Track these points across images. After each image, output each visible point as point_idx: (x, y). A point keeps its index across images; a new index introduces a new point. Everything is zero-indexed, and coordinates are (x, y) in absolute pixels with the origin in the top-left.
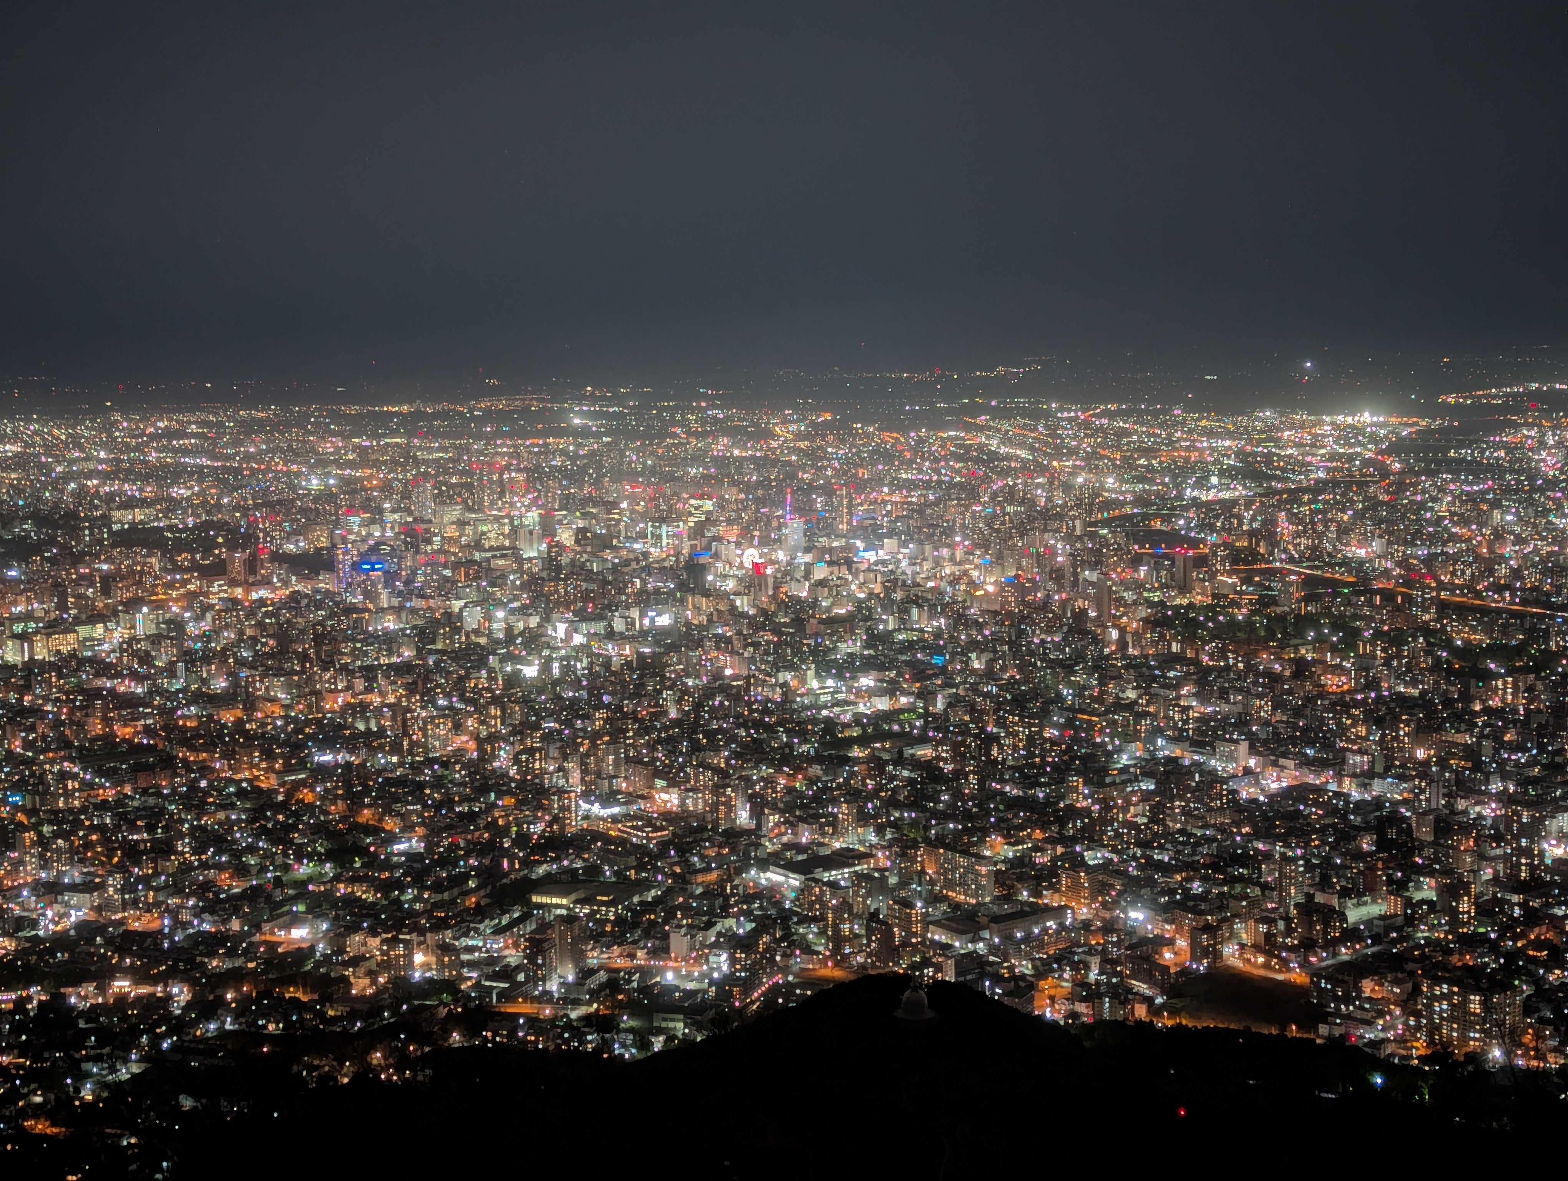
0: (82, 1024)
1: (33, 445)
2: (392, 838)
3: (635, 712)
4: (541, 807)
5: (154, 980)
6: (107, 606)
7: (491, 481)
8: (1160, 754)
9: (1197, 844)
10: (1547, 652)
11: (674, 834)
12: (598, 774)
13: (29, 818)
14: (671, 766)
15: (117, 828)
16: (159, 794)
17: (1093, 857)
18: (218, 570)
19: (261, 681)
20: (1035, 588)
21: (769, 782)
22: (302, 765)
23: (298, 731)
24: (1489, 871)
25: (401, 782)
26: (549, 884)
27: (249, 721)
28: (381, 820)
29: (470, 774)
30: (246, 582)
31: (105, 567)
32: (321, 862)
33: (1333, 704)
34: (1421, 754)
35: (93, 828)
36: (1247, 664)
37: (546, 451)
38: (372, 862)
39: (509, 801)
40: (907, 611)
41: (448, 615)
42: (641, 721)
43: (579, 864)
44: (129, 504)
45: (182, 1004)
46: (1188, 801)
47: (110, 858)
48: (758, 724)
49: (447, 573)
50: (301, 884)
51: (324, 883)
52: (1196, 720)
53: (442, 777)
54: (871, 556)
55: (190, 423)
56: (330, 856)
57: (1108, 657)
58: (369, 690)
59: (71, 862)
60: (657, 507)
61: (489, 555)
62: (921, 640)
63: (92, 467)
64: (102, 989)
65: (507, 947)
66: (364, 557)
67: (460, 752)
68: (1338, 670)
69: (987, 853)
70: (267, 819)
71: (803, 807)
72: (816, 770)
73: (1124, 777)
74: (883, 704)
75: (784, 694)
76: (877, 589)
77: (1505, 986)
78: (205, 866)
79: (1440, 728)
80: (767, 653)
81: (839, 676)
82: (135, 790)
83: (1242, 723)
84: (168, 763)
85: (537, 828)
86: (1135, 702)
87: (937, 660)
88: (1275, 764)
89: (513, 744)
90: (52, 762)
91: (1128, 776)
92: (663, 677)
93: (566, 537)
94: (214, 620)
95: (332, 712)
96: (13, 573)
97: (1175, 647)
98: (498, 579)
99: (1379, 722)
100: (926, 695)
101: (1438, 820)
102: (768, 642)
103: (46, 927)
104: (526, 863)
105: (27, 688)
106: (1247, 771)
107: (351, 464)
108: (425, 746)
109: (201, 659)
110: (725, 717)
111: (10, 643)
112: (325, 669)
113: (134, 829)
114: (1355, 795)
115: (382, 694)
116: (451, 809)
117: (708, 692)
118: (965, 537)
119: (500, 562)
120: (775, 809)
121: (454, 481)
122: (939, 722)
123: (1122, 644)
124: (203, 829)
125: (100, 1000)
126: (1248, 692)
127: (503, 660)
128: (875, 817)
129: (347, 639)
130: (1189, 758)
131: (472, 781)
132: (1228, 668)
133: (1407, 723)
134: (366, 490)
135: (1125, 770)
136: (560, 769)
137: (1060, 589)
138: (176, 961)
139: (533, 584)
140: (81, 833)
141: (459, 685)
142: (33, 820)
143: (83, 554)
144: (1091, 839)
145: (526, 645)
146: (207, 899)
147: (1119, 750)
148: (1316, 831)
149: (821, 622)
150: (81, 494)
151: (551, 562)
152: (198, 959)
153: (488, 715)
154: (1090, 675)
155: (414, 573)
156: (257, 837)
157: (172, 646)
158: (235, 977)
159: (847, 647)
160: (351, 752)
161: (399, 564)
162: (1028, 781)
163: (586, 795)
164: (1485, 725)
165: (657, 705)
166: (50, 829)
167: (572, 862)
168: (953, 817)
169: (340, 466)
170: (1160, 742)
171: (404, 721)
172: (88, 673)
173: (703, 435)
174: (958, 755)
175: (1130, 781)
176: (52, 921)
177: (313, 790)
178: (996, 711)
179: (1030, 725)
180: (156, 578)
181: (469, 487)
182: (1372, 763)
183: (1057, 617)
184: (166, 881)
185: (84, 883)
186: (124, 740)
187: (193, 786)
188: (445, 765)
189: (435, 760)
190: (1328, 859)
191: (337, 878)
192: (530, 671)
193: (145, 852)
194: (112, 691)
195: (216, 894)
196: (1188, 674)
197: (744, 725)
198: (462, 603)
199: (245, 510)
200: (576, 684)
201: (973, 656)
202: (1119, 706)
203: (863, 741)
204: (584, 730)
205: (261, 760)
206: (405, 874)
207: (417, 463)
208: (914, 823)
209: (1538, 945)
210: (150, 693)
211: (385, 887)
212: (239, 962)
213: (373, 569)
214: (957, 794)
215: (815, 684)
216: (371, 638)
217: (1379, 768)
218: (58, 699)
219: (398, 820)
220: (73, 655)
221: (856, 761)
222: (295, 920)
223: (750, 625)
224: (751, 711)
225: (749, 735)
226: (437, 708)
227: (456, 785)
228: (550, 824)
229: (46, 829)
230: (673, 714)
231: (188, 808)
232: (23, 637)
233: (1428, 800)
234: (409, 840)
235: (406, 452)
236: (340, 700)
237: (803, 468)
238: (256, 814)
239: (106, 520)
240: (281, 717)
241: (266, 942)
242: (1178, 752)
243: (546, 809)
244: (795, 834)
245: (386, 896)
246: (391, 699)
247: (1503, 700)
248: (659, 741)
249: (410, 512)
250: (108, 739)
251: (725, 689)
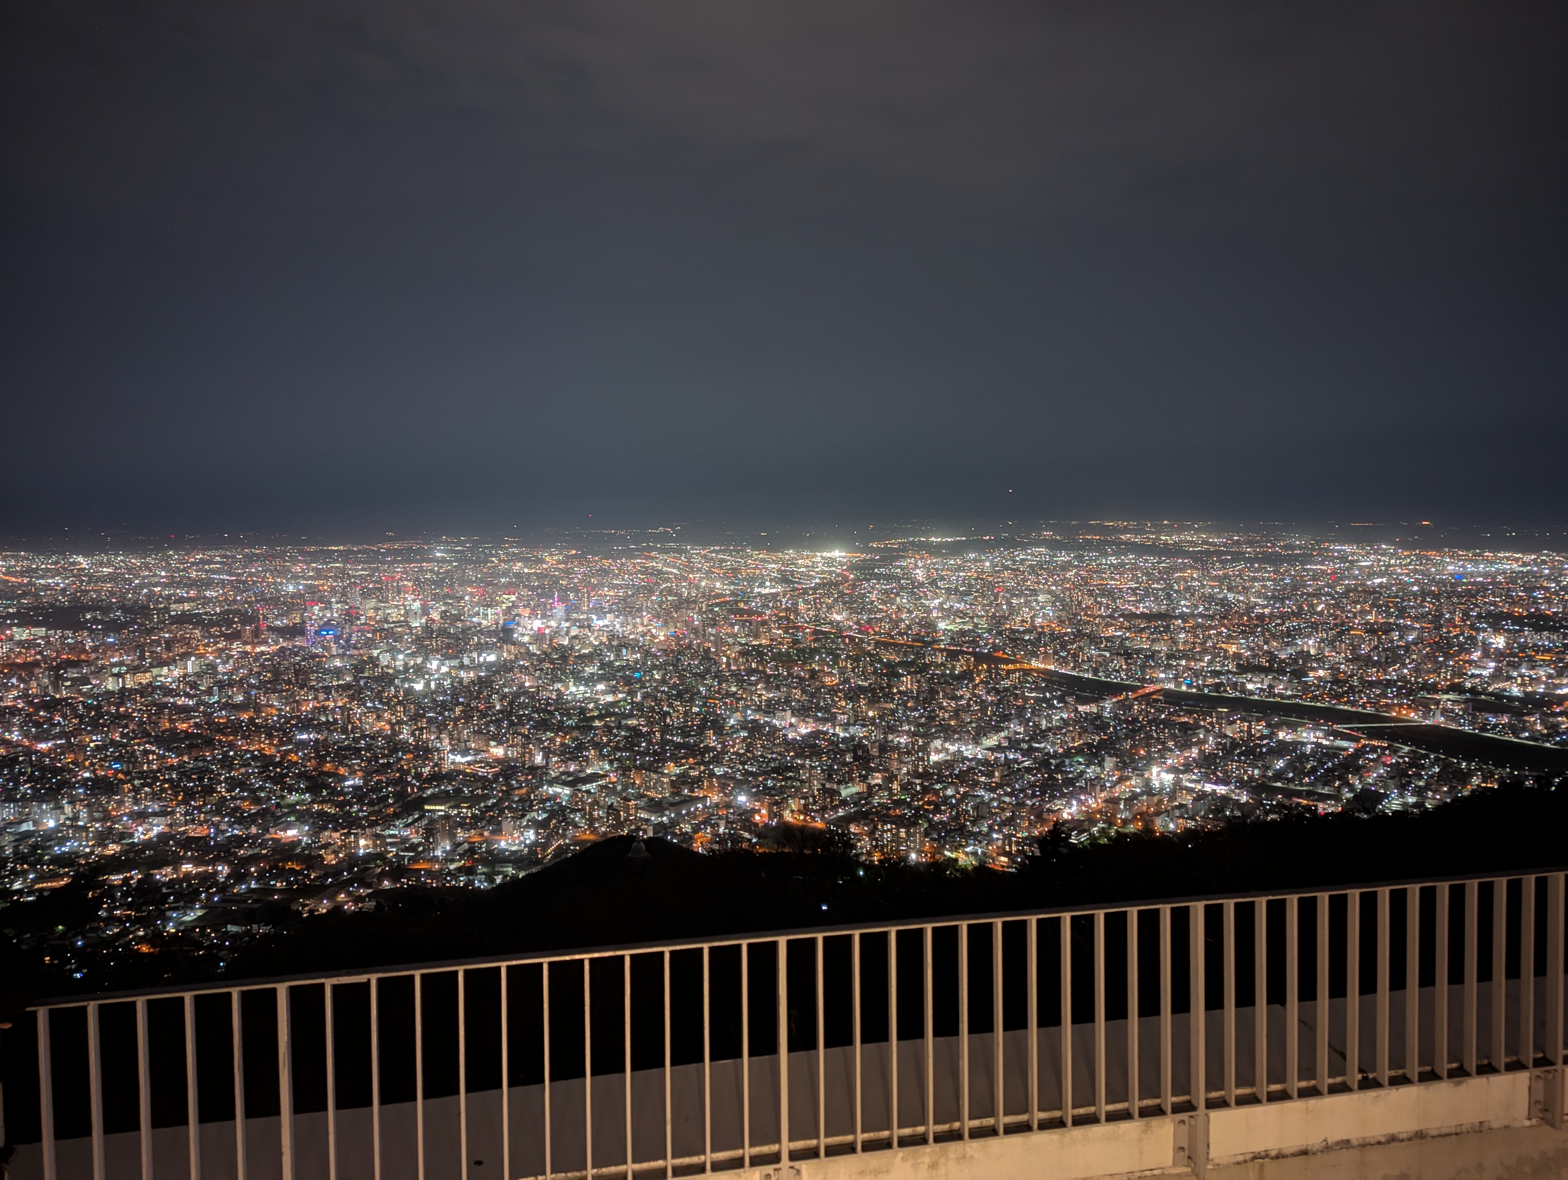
0: (164, 890)
1: (120, 568)
2: (345, 779)
3: (477, 707)
4: (427, 758)
5: (207, 863)
6: (169, 657)
7: (392, 586)
8: (749, 718)
9: (769, 762)
10: (925, 663)
11: (502, 770)
12: (459, 740)
13: (126, 776)
14: (499, 734)
15: (180, 780)
16: (205, 760)
17: (719, 771)
18: (236, 636)
19: (264, 696)
20: (685, 638)
21: (552, 740)
22: (290, 741)
23: (286, 723)
24: (905, 769)
25: (348, 748)
26: (433, 799)
27: (258, 718)
28: (337, 769)
29: (387, 743)
30: (253, 642)
31: (167, 635)
32: (304, 793)
33: (830, 691)
34: (871, 714)
35: (165, 781)
36: (788, 672)
37: (422, 570)
38: (333, 792)
39: (409, 756)
40: (620, 651)
41: (371, 658)
42: (481, 711)
43: (450, 788)
44: (181, 600)
45: (225, 875)
46: (763, 741)
47: (177, 797)
48: (545, 711)
49: (369, 635)
50: (293, 806)
51: (305, 805)
52: (765, 701)
53: (372, 744)
54: (601, 623)
55: (215, 556)
56: (308, 790)
57: (721, 671)
58: (327, 699)
59: (152, 800)
60: (485, 599)
61: (392, 625)
62: (628, 665)
63: (156, 580)
64: (176, 870)
65: (412, 833)
66: (321, 628)
67: (379, 733)
68: (830, 674)
69: (666, 771)
70: (271, 771)
71: (570, 752)
72: (576, 734)
73: (733, 730)
74: (610, 698)
75: (557, 695)
76: (604, 639)
77: (915, 824)
78: (233, 798)
79: (879, 702)
80: (548, 674)
81: (587, 685)
82: (190, 759)
83: (787, 701)
84: (209, 743)
85: (426, 770)
86: (736, 693)
87: (637, 675)
88: (804, 721)
89: (410, 725)
90: (139, 745)
91: (734, 730)
92: (492, 688)
93: (436, 616)
94: (234, 663)
95: (306, 711)
96: (111, 640)
97: (754, 665)
98: (399, 638)
99: (851, 699)
100: (631, 693)
101: (880, 745)
102: (548, 668)
103: (139, 837)
104: (421, 789)
105: (122, 703)
106: (791, 725)
107: (311, 578)
108: (360, 728)
109: (227, 685)
110: (526, 708)
111: (110, 679)
112: (302, 688)
113: (190, 780)
114: (842, 735)
115: (335, 701)
116: (377, 762)
117: (516, 695)
118: (648, 613)
119: (399, 629)
120: (555, 754)
121: (371, 586)
122: (639, 706)
123: (728, 664)
124: (232, 778)
125: (175, 876)
126: (790, 686)
127: (404, 681)
128: (608, 756)
129: (313, 672)
130: (762, 719)
131: (388, 747)
132: (779, 674)
133: (864, 699)
134: (320, 591)
135: (732, 727)
136: (438, 738)
137: (697, 638)
138: (219, 852)
139: (418, 640)
140: (158, 784)
141: (379, 696)
142: (128, 778)
143: (153, 628)
144: (717, 762)
145: (415, 673)
146: (235, 817)
147: (729, 717)
148: (824, 753)
149: (576, 657)
150: (150, 596)
151: (427, 629)
152: (233, 850)
153: (396, 711)
154: (714, 680)
155: (350, 636)
156: (265, 781)
157: (210, 678)
158: (254, 859)
159: (590, 670)
160: (318, 733)
161: (342, 631)
162: (685, 734)
163: (452, 751)
164: (899, 699)
165: (489, 703)
166: (139, 782)
167: (446, 787)
168: (648, 754)
169: (305, 579)
170: (749, 712)
171: (349, 715)
172: (159, 695)
173: (508, 561)
174: (650, 723)
175: (735, 732)
176: (142, 833)
177: (297, 754)
178: (668, 700)
179: (686, 706)
180: (199, 641)
181: (380, 589)
182: (849, 719)
183: (696, 652)
184: (211, 808)
185: (161, 811)
186: (182, 731)
187: (225, 755)
188: (373, 738)
189: (367, 736)
190: (831, 766)
191: (313, 802)
192: (419, 687)
193: (198, 792)
194: (174, 704)
195: (242, 814)
196: (761, 678)
197: (537, 712)
198: (379, 651)
199: (250, 604)
200: (444, 693)
201: (655, 672)
202: (728, 695)
203: (600, 717)
204: (450, 717)
205: (266, 739)
206: (352, 798)
207: (349, 577)
208: (628, 758)
209: (929, 803)
210: (198, 704)
211: (341, 805)
212: (256, 851)
213: (328, 634)
214: (650, 743)
215: (573, 689)
216: (326, 672)
217: (852, 721)
218: (141, 710)
219: (347, 769)
220: (150, 685)
221: (597, 728)
222: (289, 826)
223: (538, 660)
224: (540, 704)
225: (540, 716)
226: (367, 708)
227: (380, 749)
228: (433, 767)
229: (136, 782)
230: (498, 708)
231: (223, 768)
232: (119, 675)
233: (875, 736)
234: (354, 779)
235: (343, 571)
236: (311, 705)
237: (562, 578)
238: (264, 768)
239: (167, 610)
240: (276, 715)
241: (272, 839)
242: (758, 717)
243: (431, 760)
244: (566, 767)
245: (341, 809)
246: (340, 704)
247: (906, 687)
248: (491, 721)
249: (347, 604)
250: (173, 731)
251: (526, 693)
